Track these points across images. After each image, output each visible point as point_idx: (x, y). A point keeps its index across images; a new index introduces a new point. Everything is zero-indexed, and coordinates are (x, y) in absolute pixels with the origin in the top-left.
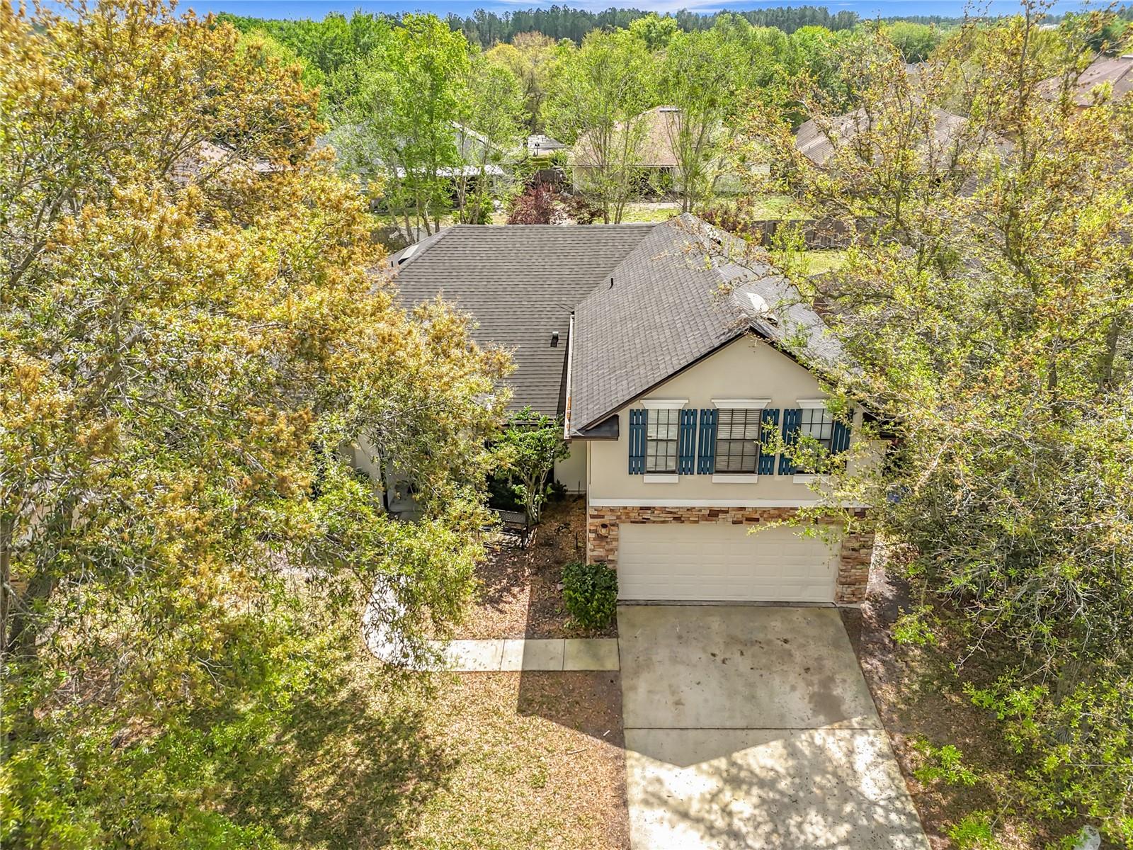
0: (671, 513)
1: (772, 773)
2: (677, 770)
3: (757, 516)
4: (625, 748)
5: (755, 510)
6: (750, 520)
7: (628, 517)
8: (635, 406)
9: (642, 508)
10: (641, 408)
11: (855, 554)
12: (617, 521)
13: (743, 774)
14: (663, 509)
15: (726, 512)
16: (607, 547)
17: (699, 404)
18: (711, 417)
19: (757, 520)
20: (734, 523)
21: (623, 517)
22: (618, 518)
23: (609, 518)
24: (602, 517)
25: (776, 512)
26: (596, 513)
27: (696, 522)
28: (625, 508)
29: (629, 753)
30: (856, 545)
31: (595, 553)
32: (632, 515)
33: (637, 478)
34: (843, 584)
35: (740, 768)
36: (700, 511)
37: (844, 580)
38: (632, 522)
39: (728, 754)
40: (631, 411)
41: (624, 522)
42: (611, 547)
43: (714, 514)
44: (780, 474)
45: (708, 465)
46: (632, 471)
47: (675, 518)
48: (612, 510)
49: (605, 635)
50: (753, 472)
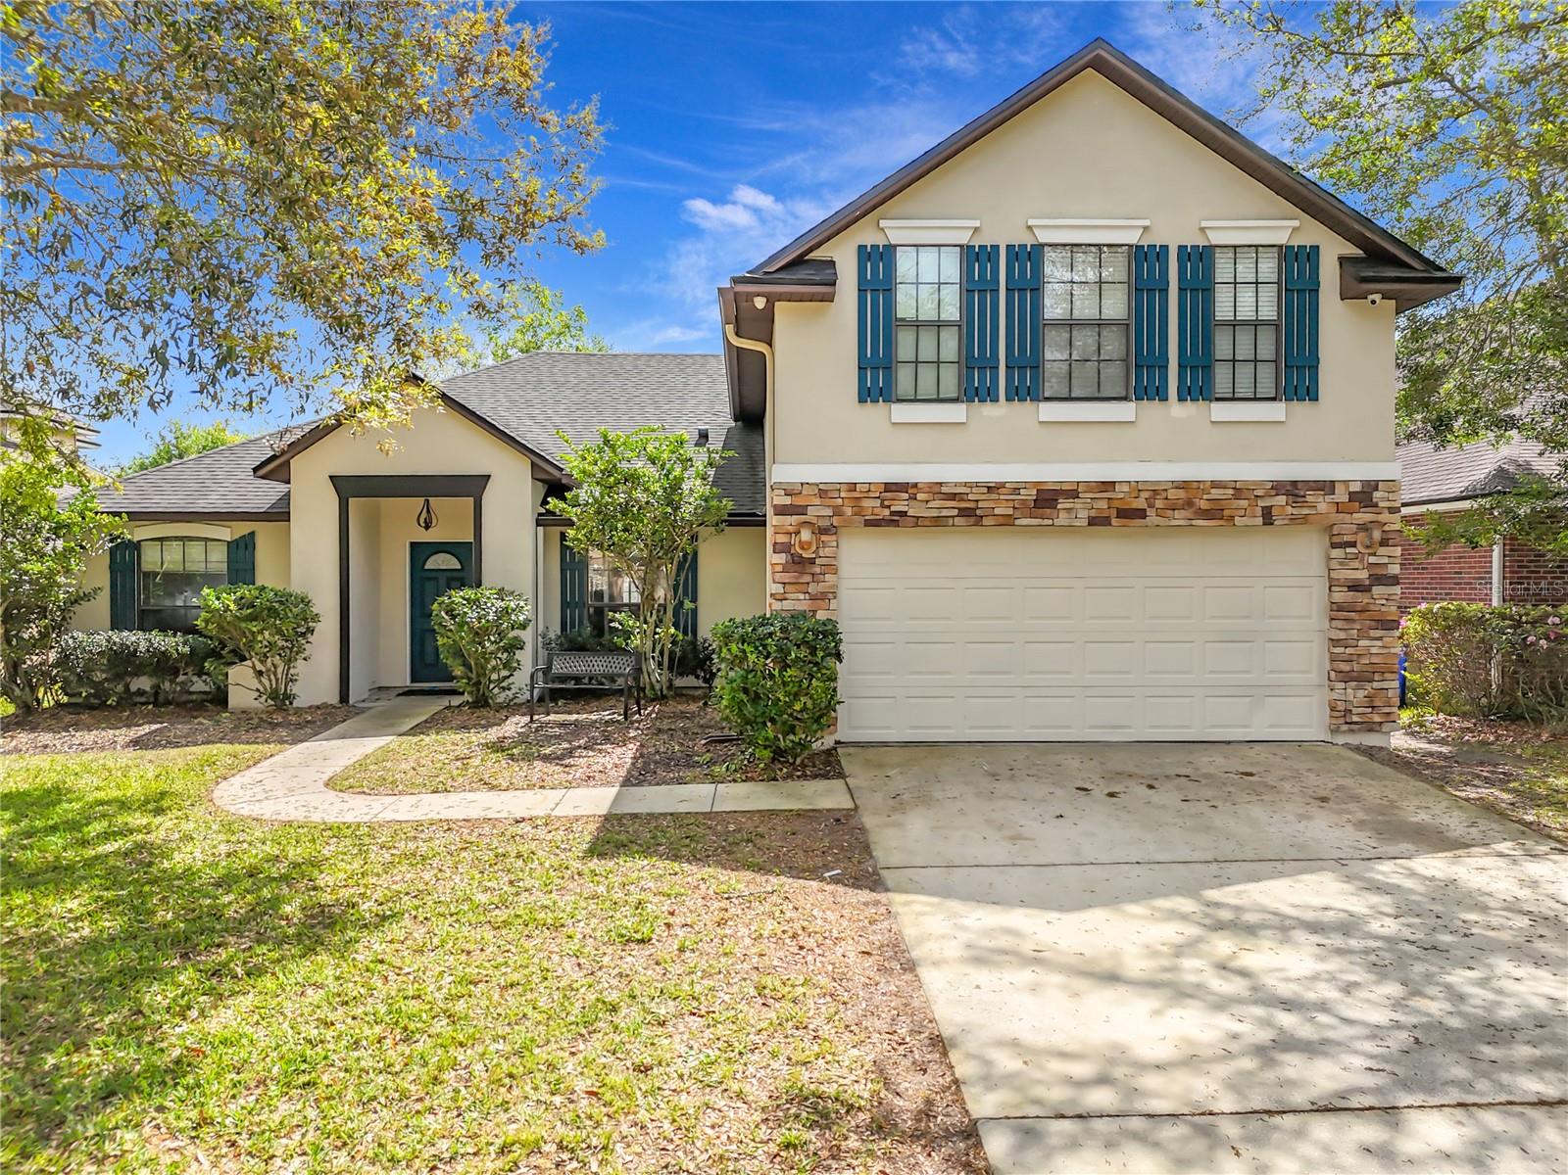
0: (953, 497)
3: (1141, 504)
4: (888, 891)
5: (1137, 488)
6: (1128, 514)
7: (859, 511)
8: (866, 235)
9: (889, 487)
10: (881, 242)
11: (1362, 598)
12: (835, 521)
14: (936, 489)
15: (1073, 493)
16: (812, 588)
17: (1003, 234)
18: (1029, 257)
19: (1141, 514)
20: (1093, 522)
21: (849, 511)
22: (838, 512)
23: (817, 512)
24: (801, 510)
25: (1181, 494)
26: (787, 501)
27: (1007, 522)
28: (852, 487)
29: (900, 897)
30: (1363, 575)
31: (787, 605)
32: (867, 503)
33: (876, 411)
34: (1346, 678)
36: (1016, 490)
37: (1345, 667)
38: (869, 523)
40: (861, 248)
41: (848, 524)
42: (821, 587)
43: (1047, 499)
44: (1181, 399)
45: (1028, 387)
46: (866, 395)
47: (964, 513)
48: (823, 492)
49: (815, 777)
50: (1125, 399)
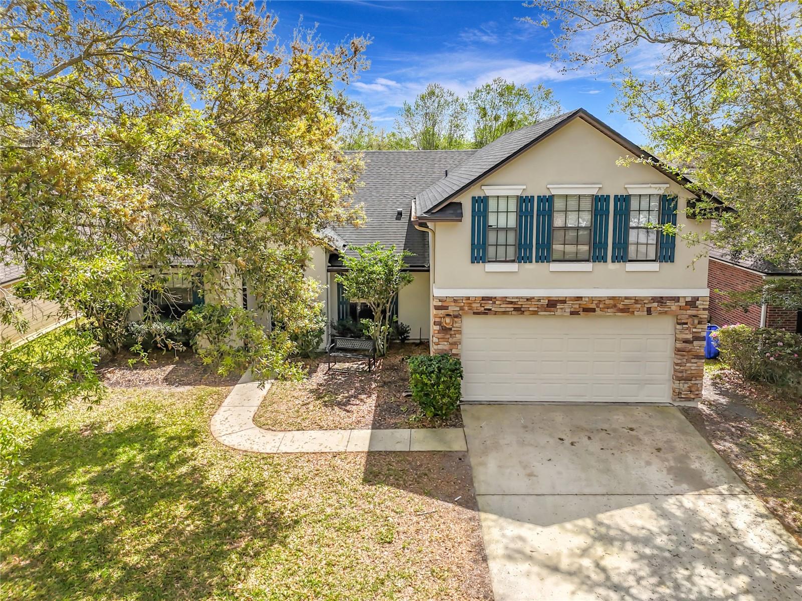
0: (511, 303)
1: (644, 531)
2: (539, 529)
3: (593, 306)
4: (479, 510)
5: (592, 299)
6: (586, 310)
7: (471, 308)
8: (476, 192)
9: (483, 299)
10: (482, 195)
11: (689, 346)
12: (461, 312)
13: (612, 533)
14: (504, 300)
15: (563, 301)
16: (451, 340)
17: (536, 190)
18: (547, 201)
19: (594, 310)
20: (572, 313)
21: (466, 308)
22: (462, 309)
23: (453, 309)
24: (446, 308)
25: (611, 302)
26: (440, 304)
27: (535, 313)
28: (468, 298)
29: (483, 515)
30: (690, 337)
31: (440, 347)
32: (474, 305)
33: (479, 266)
34: (680, 379)
35: (609, 527)
36: (539, 300)
37: (680, 375)
38: (475, 313)
39: (592, 515)
40: (473, 198)
41: (466, 313)
42: (454, 340)
43: (552, 304)
44: (613, 261)
45: (545, 256)
46: (475, 259)
47: (516, 309)
48: (455, 300)
49: (451, 426)
50: (588, 261)
